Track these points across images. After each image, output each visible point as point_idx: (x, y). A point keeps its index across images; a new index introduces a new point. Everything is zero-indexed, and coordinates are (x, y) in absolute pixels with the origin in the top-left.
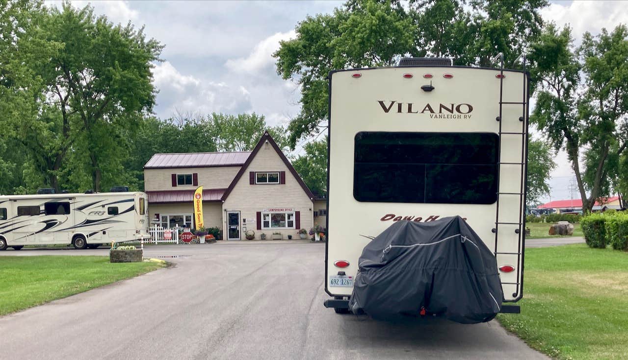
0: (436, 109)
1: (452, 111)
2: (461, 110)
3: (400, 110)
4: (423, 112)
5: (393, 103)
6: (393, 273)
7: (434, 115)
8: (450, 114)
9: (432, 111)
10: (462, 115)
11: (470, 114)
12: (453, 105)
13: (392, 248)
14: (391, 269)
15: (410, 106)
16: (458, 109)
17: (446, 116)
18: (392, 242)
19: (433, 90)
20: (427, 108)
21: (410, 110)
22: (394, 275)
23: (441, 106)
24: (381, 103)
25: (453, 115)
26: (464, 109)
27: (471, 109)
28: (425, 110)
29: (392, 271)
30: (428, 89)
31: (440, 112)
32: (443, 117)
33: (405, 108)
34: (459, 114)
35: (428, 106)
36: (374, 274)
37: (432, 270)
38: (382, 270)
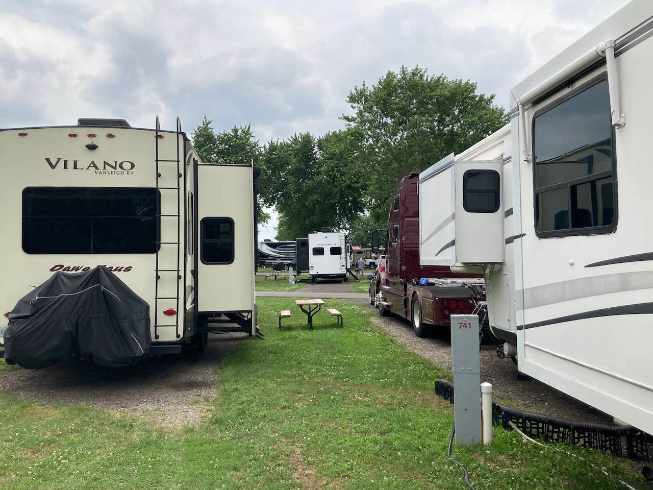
0: (100, 166)
1: (115, 168)
2: (123, 166)
3: (66, 167)
4: (88, 169)
5: (59, 160)
6: (37, 323)
7: (99, 171)
8: (113, 170)
9: (97, 168)
10: (125, 172)
11: (132, 171)
12: (116, 162)
13: (38, 299)
14: (36, 319)
15: (75, 163)
16: (121, 166)
17: (110, 172)
18: (39, 294)
19: (97, 149)
20: (92, 165)
21: (75, 167)
22: (39, 325)
23: (105, 163)
24: (48, 160)
25: (116, 171)
26: (127, 166)
27: (133, 166)
28: (89, 166)
29: (37, 321)
30: (92, 147)
31: (105, 169)
32: (107, 173)
33: (71, 165)
34: (123, 170)
35: (93, 163)
36: (19, 325)
37: (75, 319)
38: (27, 321)
